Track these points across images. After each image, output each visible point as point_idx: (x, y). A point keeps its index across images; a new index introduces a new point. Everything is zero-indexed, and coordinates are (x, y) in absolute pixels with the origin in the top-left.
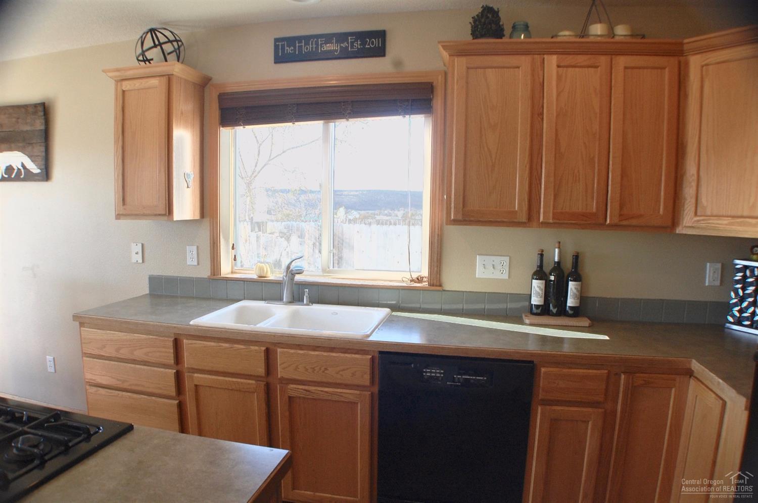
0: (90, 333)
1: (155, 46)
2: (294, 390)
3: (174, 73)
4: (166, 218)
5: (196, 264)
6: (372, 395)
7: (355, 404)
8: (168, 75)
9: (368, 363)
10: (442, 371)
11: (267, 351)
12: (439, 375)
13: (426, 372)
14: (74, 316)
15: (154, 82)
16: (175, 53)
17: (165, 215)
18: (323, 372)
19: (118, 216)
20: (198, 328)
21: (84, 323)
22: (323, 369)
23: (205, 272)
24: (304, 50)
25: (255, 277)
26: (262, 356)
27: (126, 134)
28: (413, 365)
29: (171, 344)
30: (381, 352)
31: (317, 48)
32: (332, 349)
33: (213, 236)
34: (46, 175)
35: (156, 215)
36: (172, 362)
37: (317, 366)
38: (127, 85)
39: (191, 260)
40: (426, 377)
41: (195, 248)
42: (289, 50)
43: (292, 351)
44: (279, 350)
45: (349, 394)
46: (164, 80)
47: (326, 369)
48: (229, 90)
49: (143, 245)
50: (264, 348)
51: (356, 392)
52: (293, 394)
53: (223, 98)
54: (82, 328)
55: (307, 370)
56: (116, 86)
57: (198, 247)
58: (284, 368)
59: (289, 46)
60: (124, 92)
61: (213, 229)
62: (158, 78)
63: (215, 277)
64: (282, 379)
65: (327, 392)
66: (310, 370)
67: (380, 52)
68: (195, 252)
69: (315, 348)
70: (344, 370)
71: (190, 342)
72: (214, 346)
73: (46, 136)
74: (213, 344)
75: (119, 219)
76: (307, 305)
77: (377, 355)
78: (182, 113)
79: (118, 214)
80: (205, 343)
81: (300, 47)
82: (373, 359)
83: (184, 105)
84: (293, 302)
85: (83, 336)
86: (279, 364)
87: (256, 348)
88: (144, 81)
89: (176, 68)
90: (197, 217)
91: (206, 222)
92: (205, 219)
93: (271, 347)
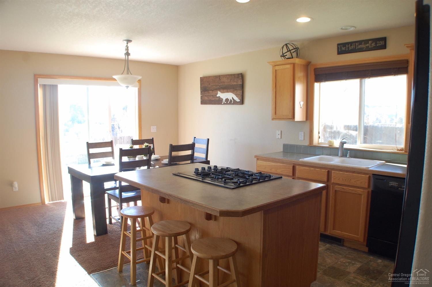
0: (260, 162)
1: (288, 51)
2: (337, 188)
3: (296, 62)
4: (292, 120)
5: (303, 139)
6: (368, 192)
7: (361, 195)
8: (294, 63)
9: (367, 179)
10: (397, 184)
11: (328, 172)
12: (395, 185)
13: (390, 183)
14: (255, 156)
15: (288, 66)
16: (295, 52)
17: (292, 119)
18: (349, 181)
19: (273, 119)
20: (303, 162)
21: (258, 159)
22: (349, 180)
23: (307, 143)
24: (350, 48)
25: (327, 146)
26: (326, 173)
27: (277, 87)
28: (385, 181)
29: (291, 168)
30: (373, 174)
31: (355, 47)
32: (354, 172)
33: (311, 128)
34: (242, 102)
35: (288, 119)
36: (291, 174)
37: (347, 179)
38: (277, 68)
39: (301, 137)
40: (390, 185)
41: (303, 133)
42: (343, 49)
43: (338, 172)
44: (333, 171)
45: (360, 191)
46: (292, 65)
47: (350, 180)
48: (318, 67)
49: (281, 131)
50: (327, 171)
51: (362, 190)
52: (337, 189)
53: (316, 70)
54: (258, 161)
55: (343, 180)
56: (273, 68)
57: (304, 133)
58: (334, 179)
59: (343, 47)
60: (276, 70)
61: (311, 125)
62: (289, 65)
63: (311, 145)
64: (333, 183)
65: (350, 189)
66: (344, 180)
67: (384, 47)
68: (303, 135)
69: (347, 171)
70: (357, 181)
71: (299, 167)
72: (308, 169)
73: (242, 87)
74: (307, 168)
75: (273, 120)
76: (349, 158)
77: (371, 176)
78: (299, 78)
79: (273, 118)
80: (304, 167)
81: (348, 47)
82: (369, 177)
83: (300, 74)
84: (343, 157)
85: (258, 164)
86: (332, 177)
87: (324, 170)
88: (284, 66)
89: (297, 61)
90: (305, 120)
91: (308, 122)
92: (308, 121)
93: (330, 170)
